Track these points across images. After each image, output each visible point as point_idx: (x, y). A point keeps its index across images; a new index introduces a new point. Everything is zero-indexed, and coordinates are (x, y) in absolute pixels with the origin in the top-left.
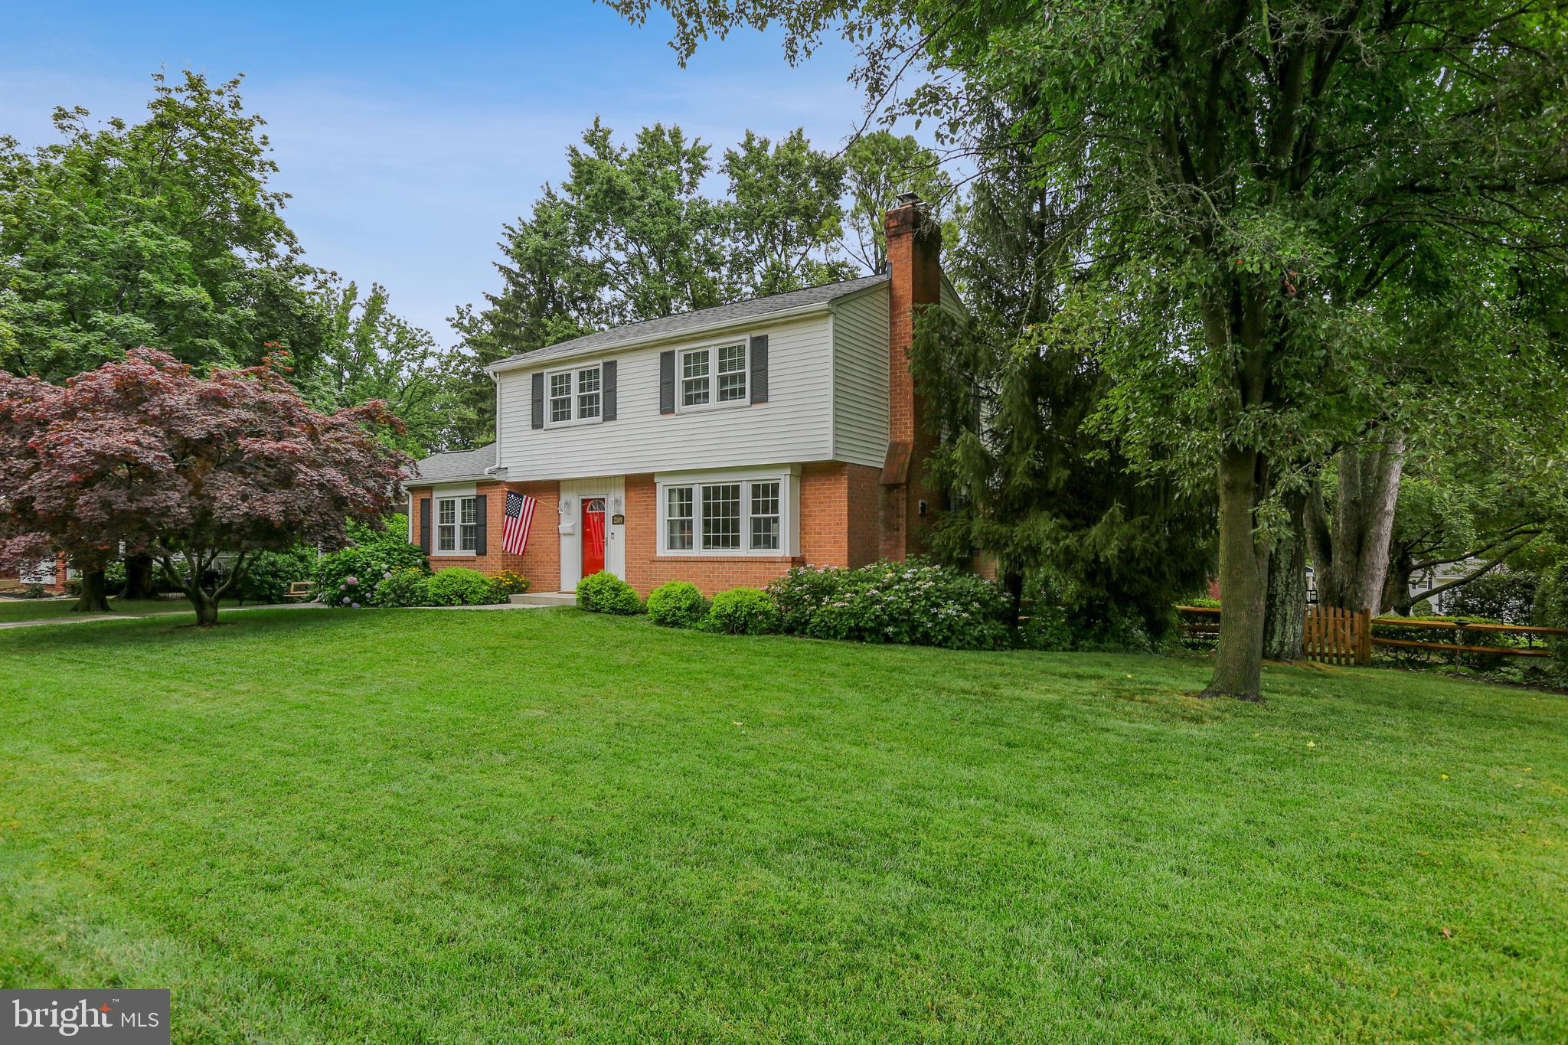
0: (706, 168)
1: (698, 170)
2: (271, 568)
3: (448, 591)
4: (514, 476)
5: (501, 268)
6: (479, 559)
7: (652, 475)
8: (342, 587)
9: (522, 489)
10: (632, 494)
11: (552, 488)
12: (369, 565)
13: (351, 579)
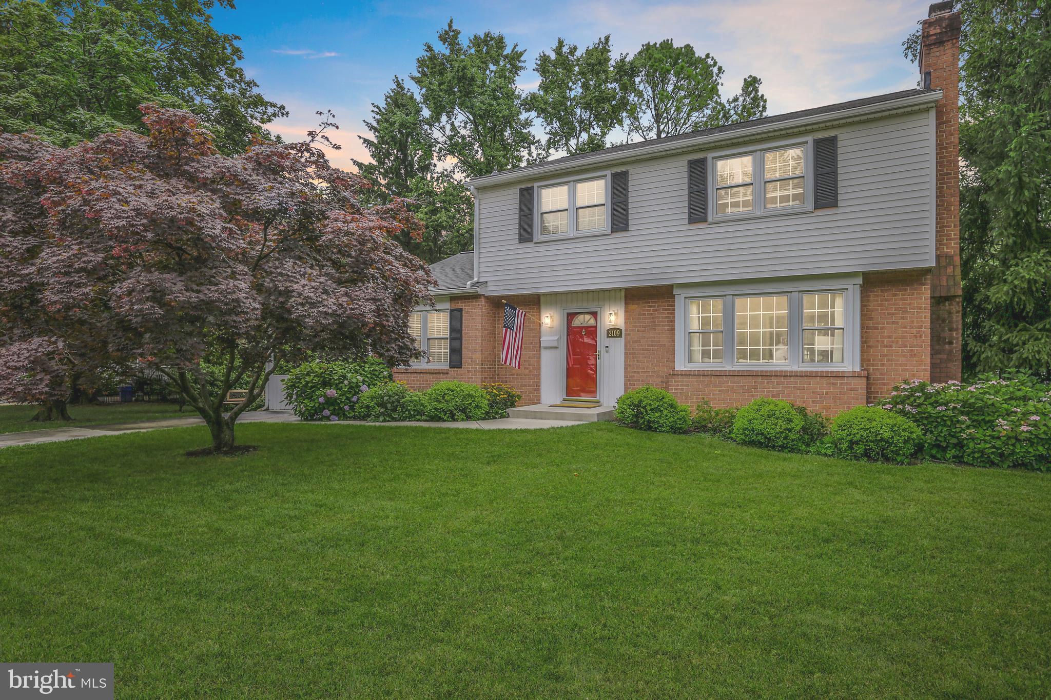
0: (521, 68)
1: (516, 69)
2: (208, 378)
3: (451, 406)
4: (493, 290)
5: (365, 141)
6: (453, 372)
7: (671, 287)
8: (321, 400)
9: (497, 304)
10: (633, 307)
11: (534, 302)
12: (345, 377)
13: (331, 392)
